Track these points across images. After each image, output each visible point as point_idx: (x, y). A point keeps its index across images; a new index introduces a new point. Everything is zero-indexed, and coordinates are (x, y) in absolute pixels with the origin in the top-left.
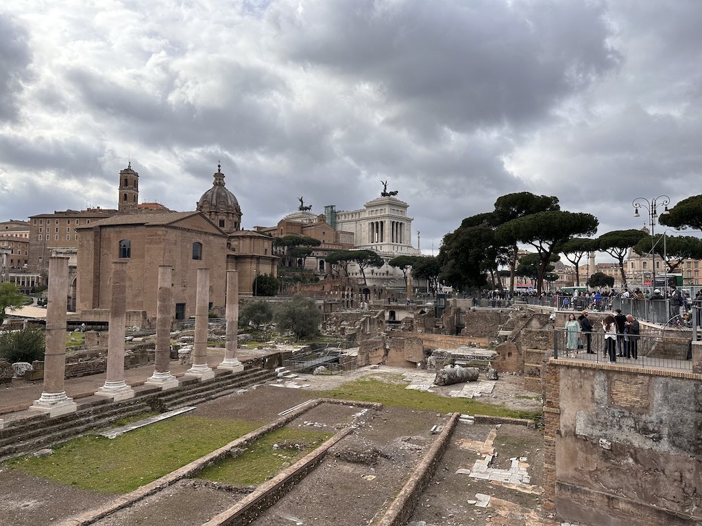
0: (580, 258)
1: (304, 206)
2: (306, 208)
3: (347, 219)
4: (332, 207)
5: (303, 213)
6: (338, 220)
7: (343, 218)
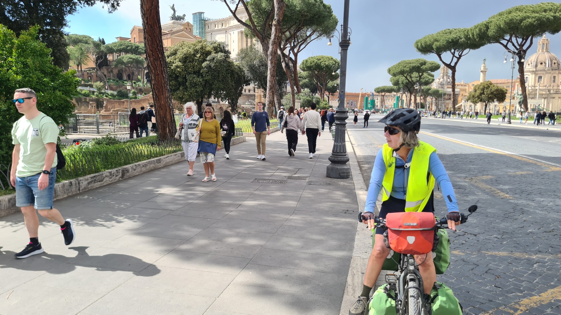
0: (459, 59)
1: (176, 16)
2: (179, 18)
3: (216, 28)
4: (201, 13)
5: (174, 23)
6: (207, 30)
7: (212, 27)
